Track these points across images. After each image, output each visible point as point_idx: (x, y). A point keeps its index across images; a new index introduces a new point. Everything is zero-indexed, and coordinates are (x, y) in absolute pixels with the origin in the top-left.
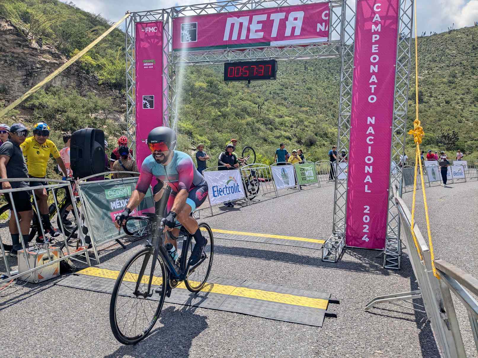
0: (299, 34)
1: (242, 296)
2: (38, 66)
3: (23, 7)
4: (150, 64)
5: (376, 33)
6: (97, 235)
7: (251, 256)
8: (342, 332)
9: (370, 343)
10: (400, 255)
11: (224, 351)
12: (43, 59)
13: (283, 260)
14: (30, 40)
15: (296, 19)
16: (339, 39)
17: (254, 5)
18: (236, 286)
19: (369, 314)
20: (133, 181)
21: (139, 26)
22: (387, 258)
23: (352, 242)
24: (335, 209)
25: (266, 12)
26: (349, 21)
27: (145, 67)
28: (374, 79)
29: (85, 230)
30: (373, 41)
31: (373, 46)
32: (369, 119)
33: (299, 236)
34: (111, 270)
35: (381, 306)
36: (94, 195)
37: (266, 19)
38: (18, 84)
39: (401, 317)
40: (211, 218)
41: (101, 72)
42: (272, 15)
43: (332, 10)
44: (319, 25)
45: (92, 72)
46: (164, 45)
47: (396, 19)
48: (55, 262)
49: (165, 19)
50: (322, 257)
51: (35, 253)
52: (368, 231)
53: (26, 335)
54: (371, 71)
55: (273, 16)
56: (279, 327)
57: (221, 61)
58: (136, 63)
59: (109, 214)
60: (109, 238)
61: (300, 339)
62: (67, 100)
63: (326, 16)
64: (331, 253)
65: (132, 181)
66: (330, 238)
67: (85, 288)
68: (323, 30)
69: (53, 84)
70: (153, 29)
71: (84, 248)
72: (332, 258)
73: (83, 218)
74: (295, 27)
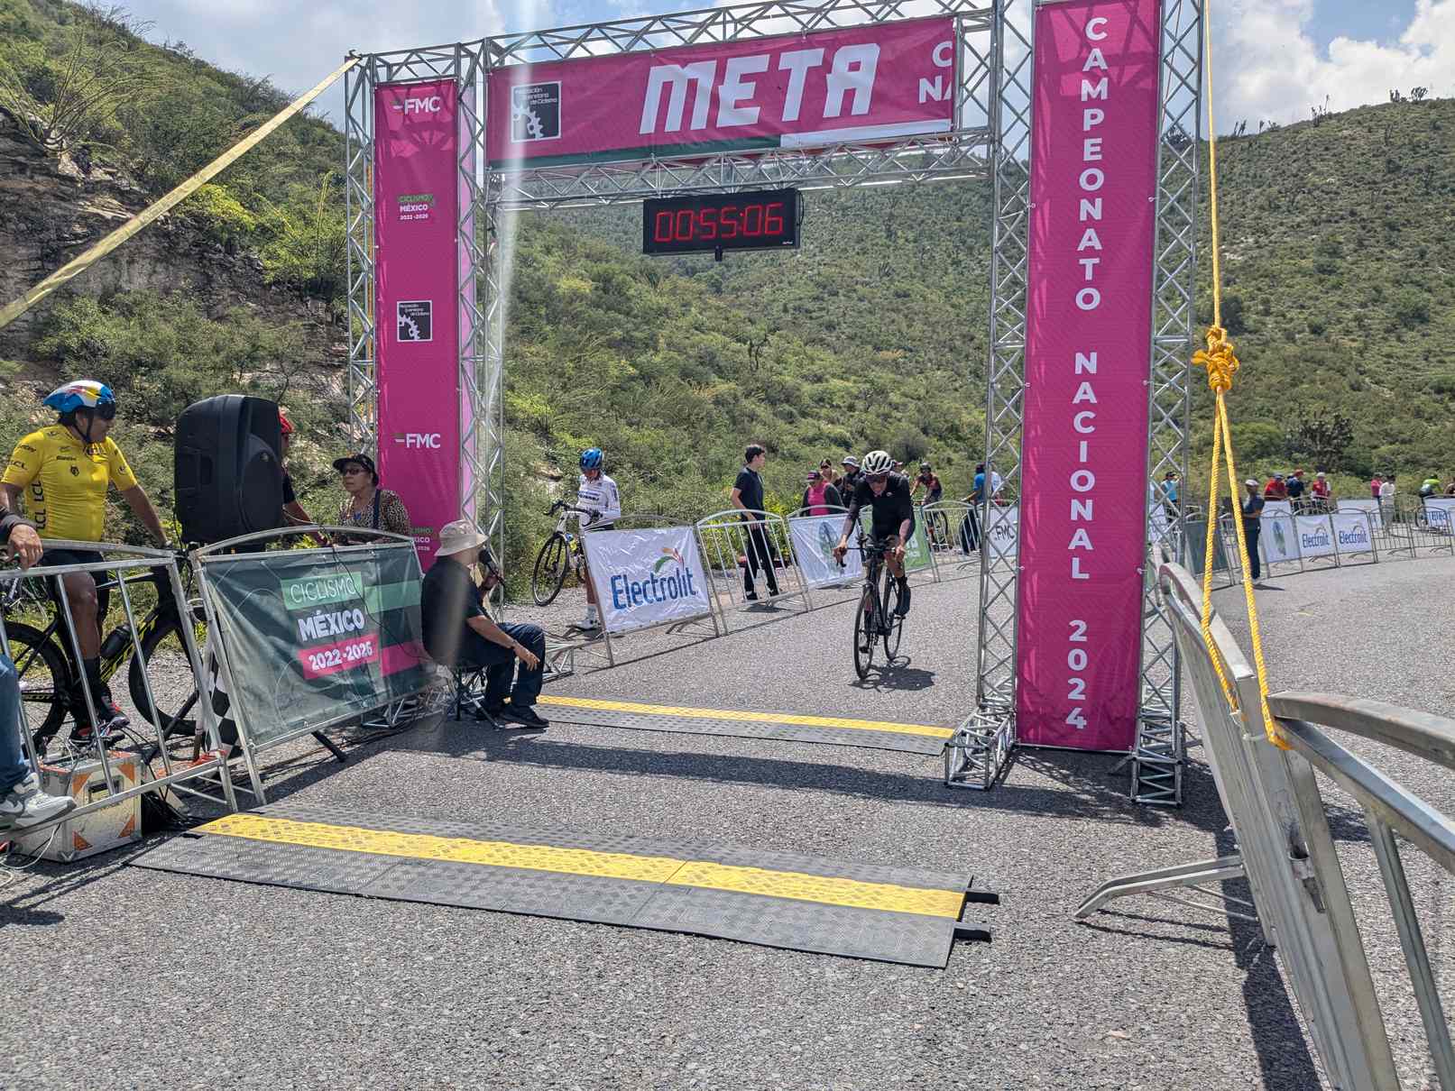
0: (865, 110)
1: (702, 885)
2: (78, 229)
3: (35, 54)
4: (418, 208)
5: (1094, 102)
6: (255, 717)
7: (731, 778)
8: (1008, 982)
9: (1091, 1011)
10: (1179, 763)
11: (647, 1041)
12: (95, 211)
13: (825, 787)
14: (55, 152)
15: (855, 67)
16: (986, 124)
17: (730, 28)
18: (683, 859)
19: (1088, 931)
20: (369, 556)
21: (386, 93)
22: (1140, 774)
23: (1036, 730)
24: (982, 632)
25: (766, 47)
26: (1012, 72)
27: (402, 218)
28: (1090, 239)
29: (221, 703)
30: (1087, 127)
31: (1088, 142)
32: (1080, 357)
33: (876, 719)
34: (299, 819)
35: (1124, 905)
36: (249, 594)
37: (765, 70)
38: (16, 283)
39: (1185, 935)
40: (608, 672)
41: (271, 247)
42: (783, 54)
43: (964, 42)
44: (924, 85)
45: (242, 248)
46: (462, 151)
47: (1153, 62)
48: (128, 796)
49: (464, 74)
50: (947, 774)
51: (67, 770)
52: (1083, 697)
53: (35, 1007)
54: (1083, 217)
56: (815, 971)
57: (633, 196)
58: (377, 204)
59: (296, 653)
60: (295, 726)
61: (881, 1004)
62: (167, 331)
63: (944, 55)
64: (973, 765)
65: (364, 557)
66: (969, 718)
67: (218, 873)
68: (937, 96)
69: (124, 285)
70: (428, 105)
71: (218, 755)
72: (974, 779)
73: (214, 667)
74: (854, 90)
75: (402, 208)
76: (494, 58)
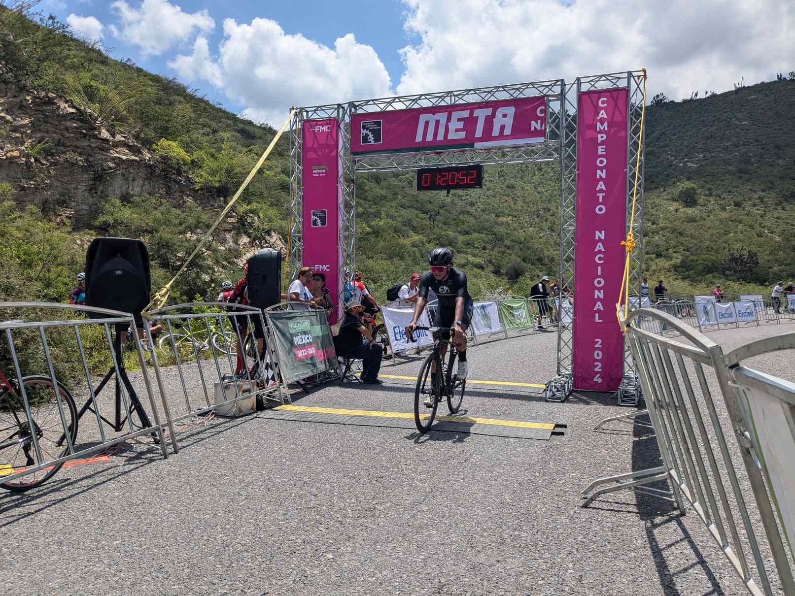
0: (509, 134)
2: (111, 165)
4: (321, 171)
5: (601, 132)
9: (597, 447)
14: (100, 128)
15: (505, 116)
17: (453, 97)
21: (307, 124)
22: (622, 394)
23: (581, 384)
24: (559, 344)
25: (467, 108)
27: (314, 175)
28: (601, 186)
30: (599, 141)
31: (600, 147)
32: (597, 233)
33: (514, 382)
34: (308, 406)
36: (280, 325)
37: (468, 116)
38: (82, 192)
41: (198, 171)
42: (475, 111)
43: (548, 105)
44: (533, 123)
45: (185, 172)
46: (340, 148)
48: (253, 396)
49: (341, 115)
50: (546, 397)
54: (598, 177)
55: (477, 113)
56: (507, 440)
57: (414, 167)
59: (294, 350)
61: (529, 446)
63: (541, 112)
66: (554, 378)
67: (292, 419)
68: (539, 128)
69: (130, 192)
70: (325, 129)
72: (557, 398)
74: (504, 125)
75: (314, 171)
76: (353, 110)
